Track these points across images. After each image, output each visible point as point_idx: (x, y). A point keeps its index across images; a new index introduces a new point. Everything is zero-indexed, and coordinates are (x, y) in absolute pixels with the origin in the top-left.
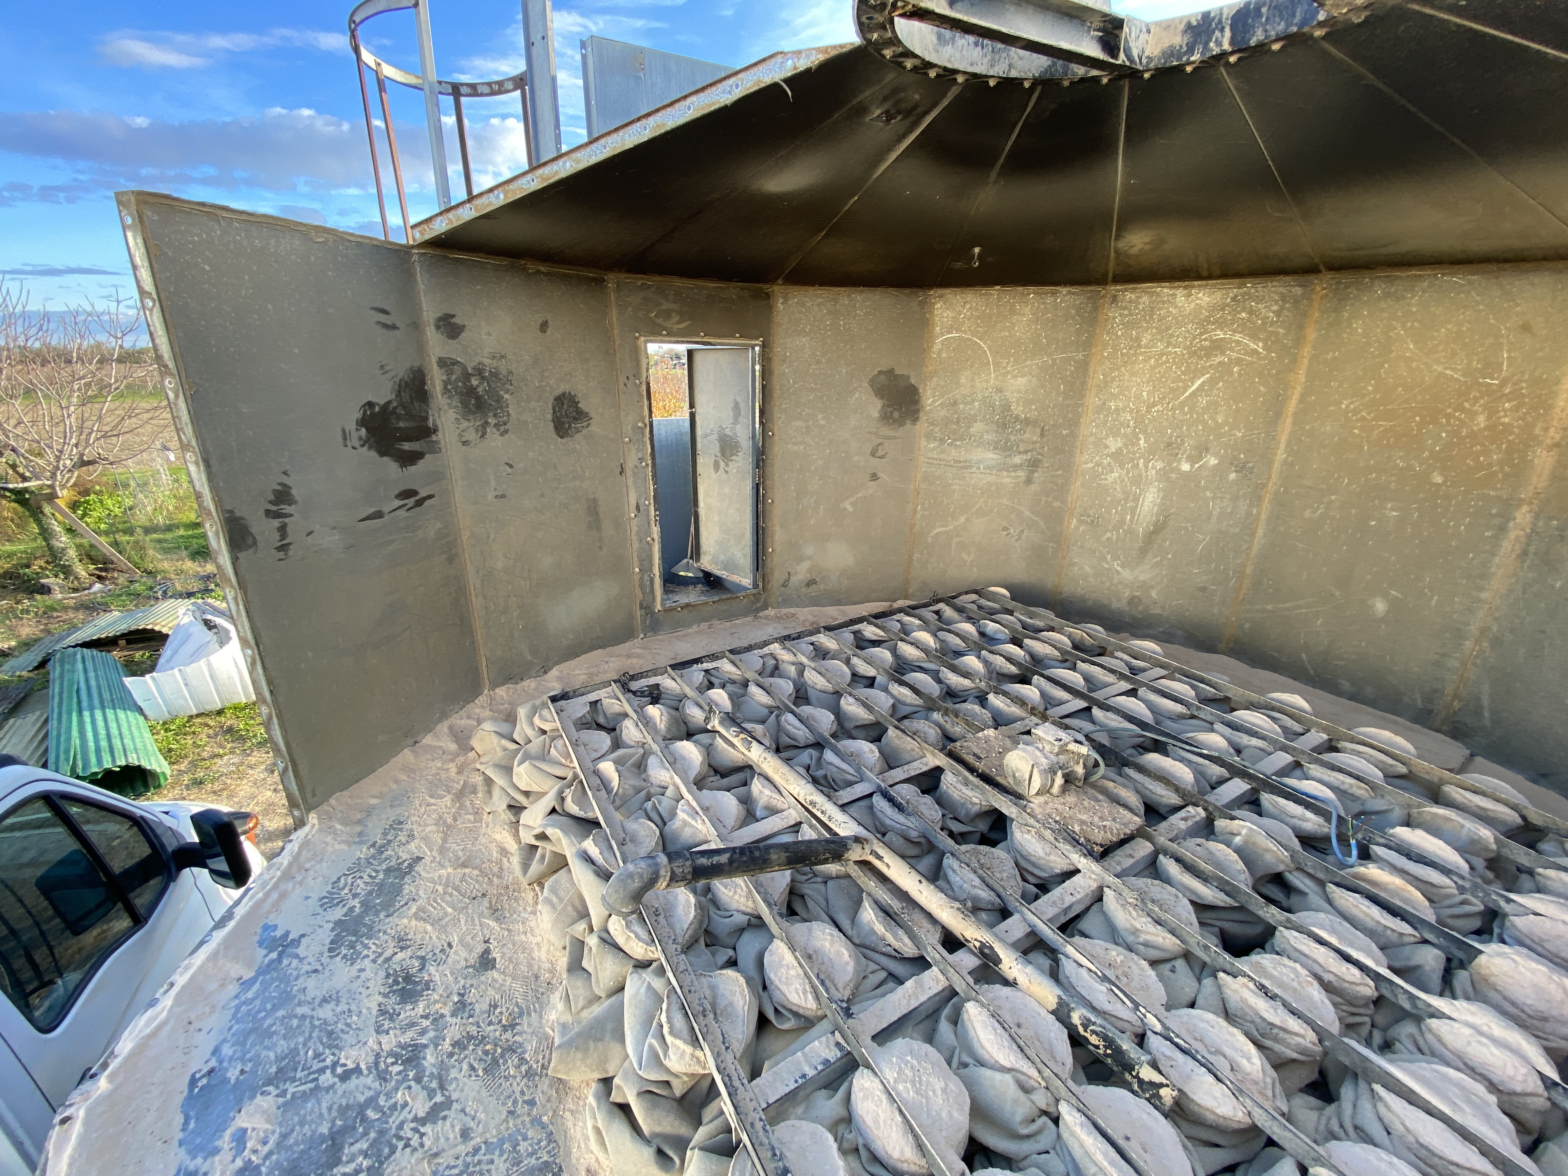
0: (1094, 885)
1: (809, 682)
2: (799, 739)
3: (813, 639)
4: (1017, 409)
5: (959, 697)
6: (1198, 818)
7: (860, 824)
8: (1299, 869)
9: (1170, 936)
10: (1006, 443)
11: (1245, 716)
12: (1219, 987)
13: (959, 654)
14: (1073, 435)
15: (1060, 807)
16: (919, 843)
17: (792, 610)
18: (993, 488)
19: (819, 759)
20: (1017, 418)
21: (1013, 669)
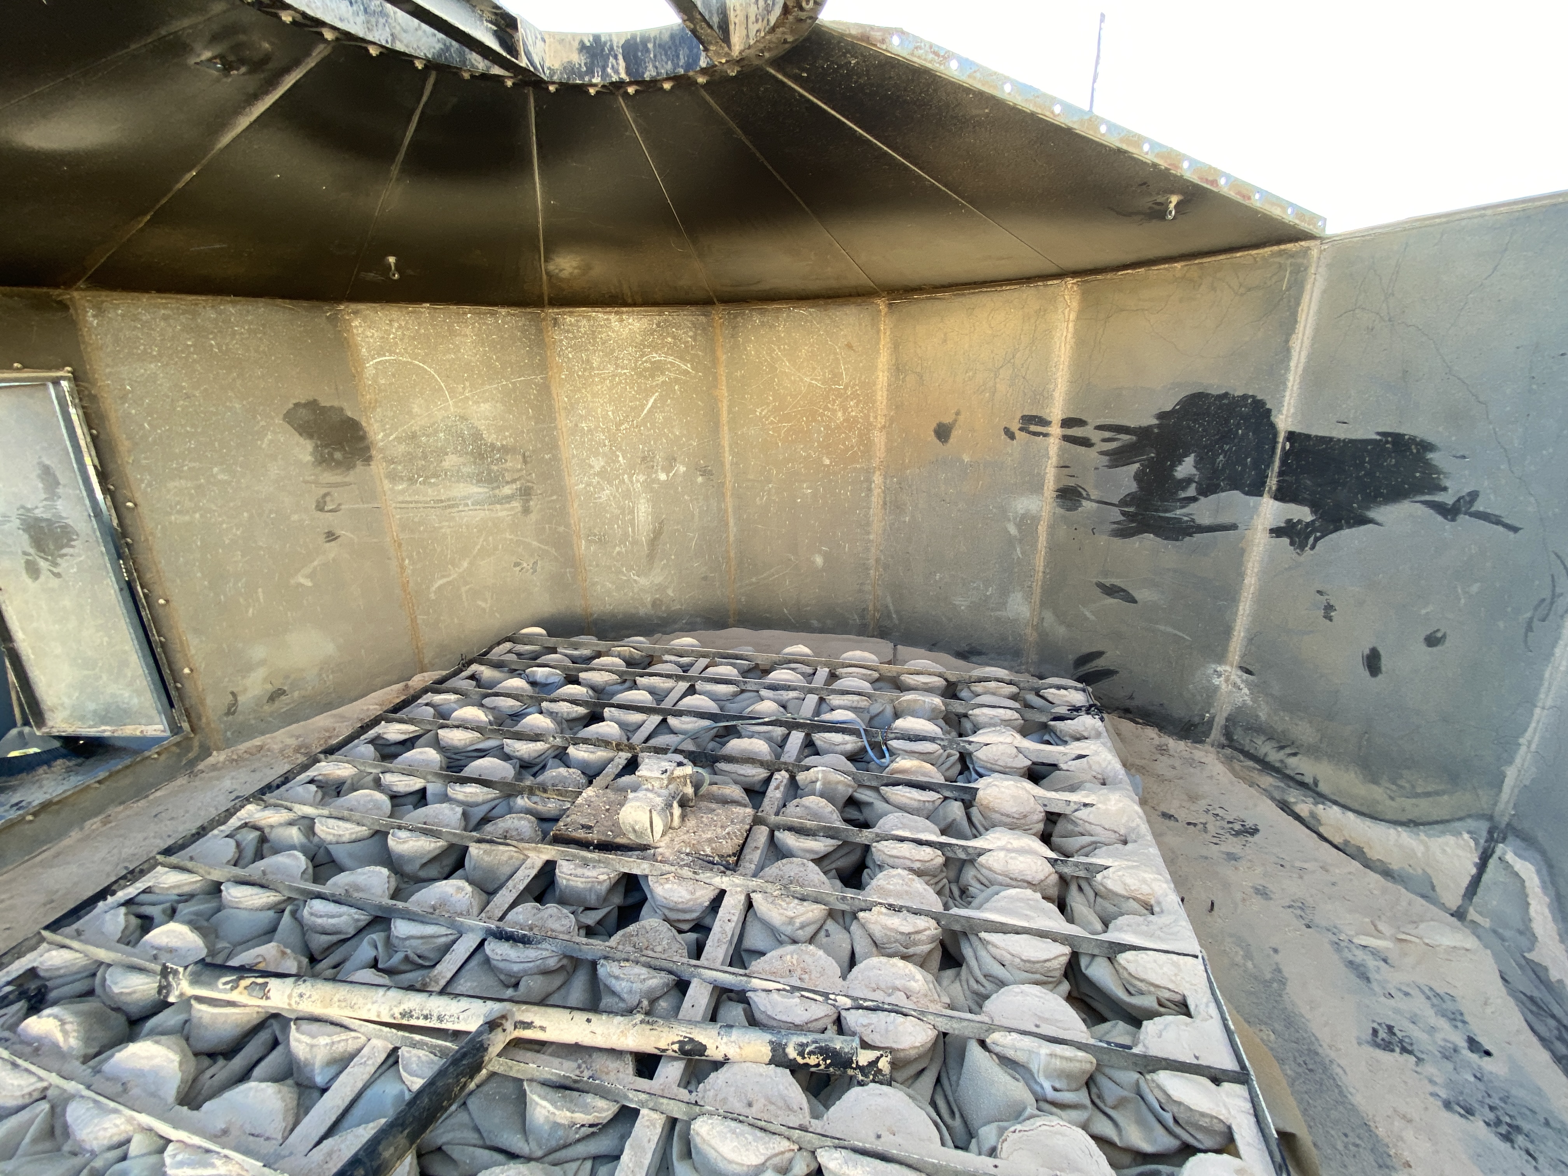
0: (742, 898)
1: (329, 838)
2: (344, 928)
3: (311, 773)
4: (490, 437)
5: (536, 765)
6: (785, 781)
7: (485, 999)
8: (861, 786)
9: (816, 906)
10: (489, 474)
11: (780, 675)
12: (863, 926)
13: (516, 717)
14: (555, 458)
15: (685, 837)
16: (562, 967)
18: (490, 524)
19: (388, 941)
20: (493, 446)
21: (581, 710)
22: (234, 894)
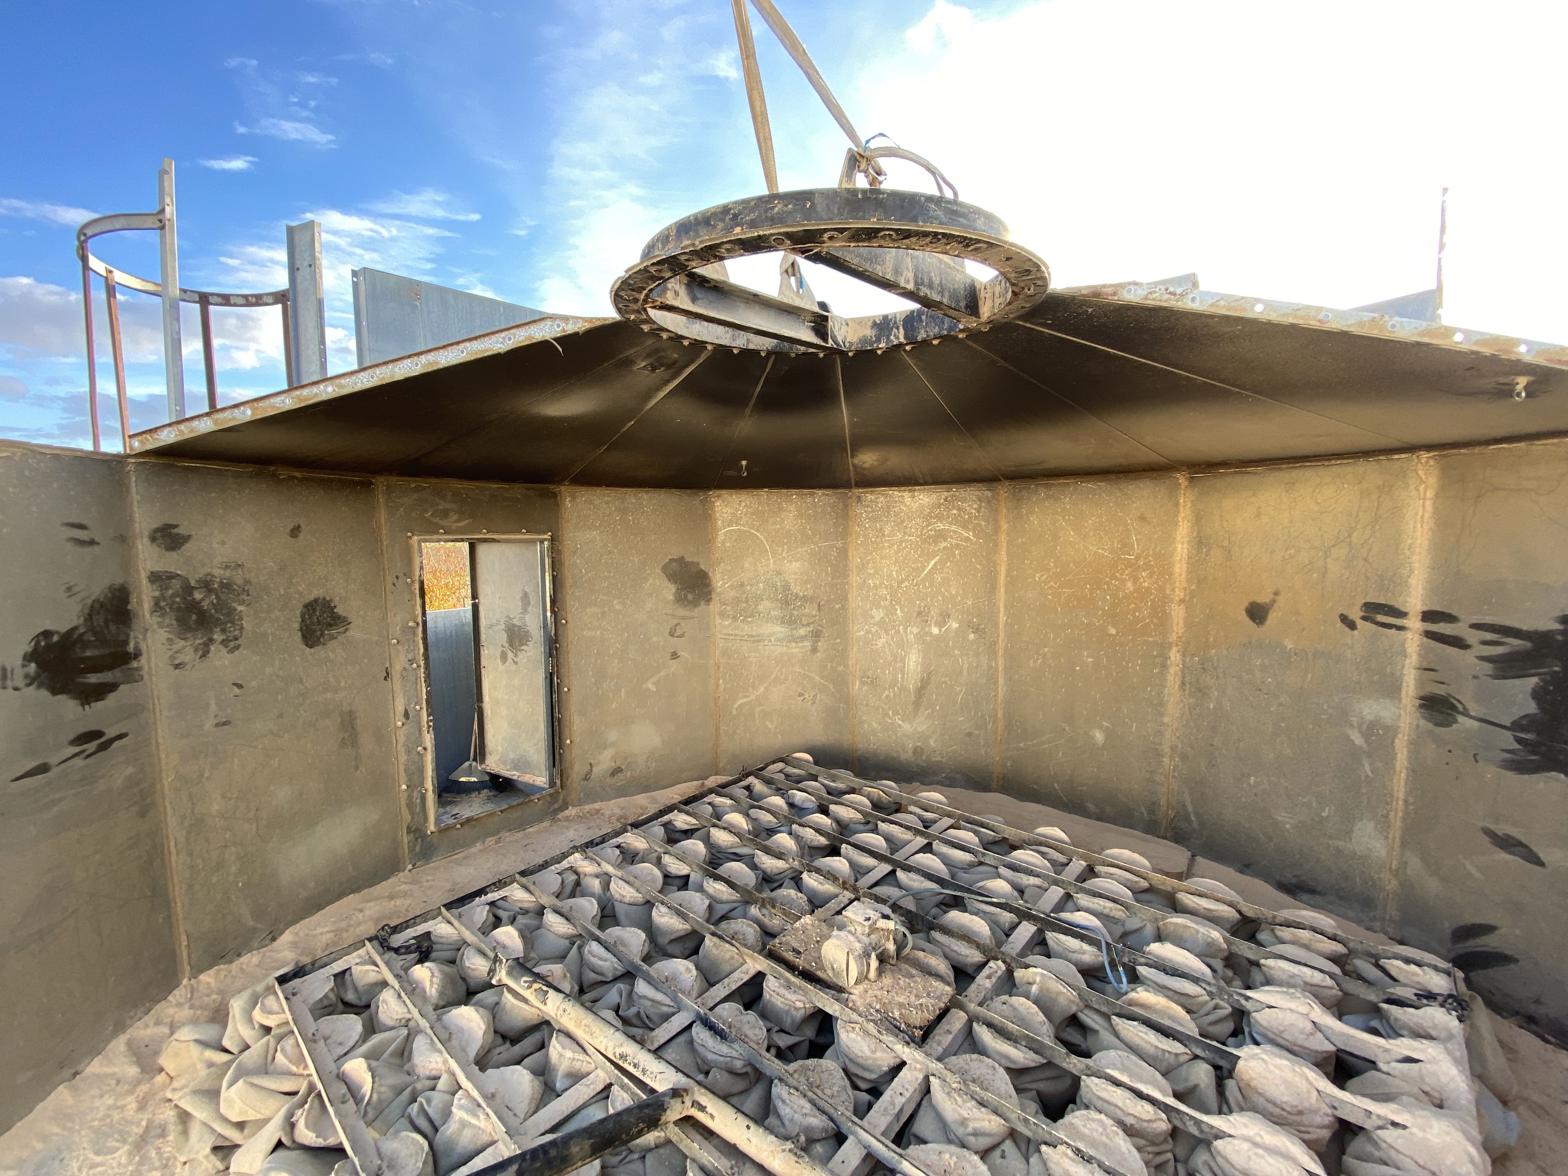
0: (921, 1076)
1: (617, 896)
2: (605, 971)
3: (619, 840)
4: (796, 589)
5: (775, 881)
6: (1000, 973)
7: (678, 1070)
8: (1088, 1006)
9: (994, 1117)
10: (791, 617)
11: (1020, 855)
12: (1044, 1163)
13: (771, 832)
14: (844, 608)
15: (879, 993)
16: (746, 1073)
17: (597, 806)
18: (785, 658)
19: (631, 993)
20: (797, 595)
21: (823, 841)
22: (550, 918)
